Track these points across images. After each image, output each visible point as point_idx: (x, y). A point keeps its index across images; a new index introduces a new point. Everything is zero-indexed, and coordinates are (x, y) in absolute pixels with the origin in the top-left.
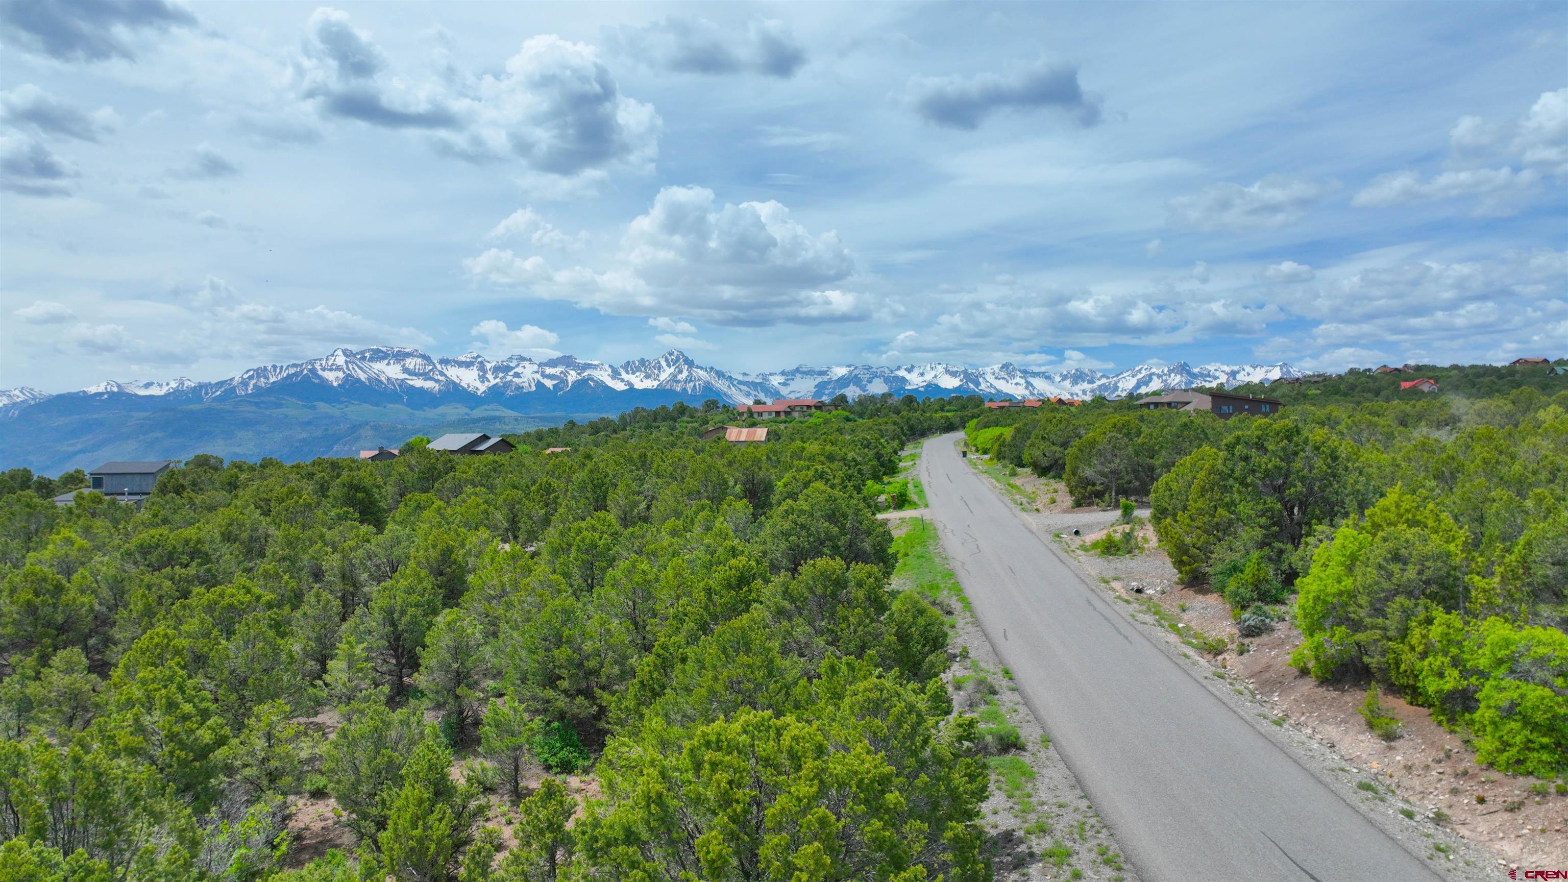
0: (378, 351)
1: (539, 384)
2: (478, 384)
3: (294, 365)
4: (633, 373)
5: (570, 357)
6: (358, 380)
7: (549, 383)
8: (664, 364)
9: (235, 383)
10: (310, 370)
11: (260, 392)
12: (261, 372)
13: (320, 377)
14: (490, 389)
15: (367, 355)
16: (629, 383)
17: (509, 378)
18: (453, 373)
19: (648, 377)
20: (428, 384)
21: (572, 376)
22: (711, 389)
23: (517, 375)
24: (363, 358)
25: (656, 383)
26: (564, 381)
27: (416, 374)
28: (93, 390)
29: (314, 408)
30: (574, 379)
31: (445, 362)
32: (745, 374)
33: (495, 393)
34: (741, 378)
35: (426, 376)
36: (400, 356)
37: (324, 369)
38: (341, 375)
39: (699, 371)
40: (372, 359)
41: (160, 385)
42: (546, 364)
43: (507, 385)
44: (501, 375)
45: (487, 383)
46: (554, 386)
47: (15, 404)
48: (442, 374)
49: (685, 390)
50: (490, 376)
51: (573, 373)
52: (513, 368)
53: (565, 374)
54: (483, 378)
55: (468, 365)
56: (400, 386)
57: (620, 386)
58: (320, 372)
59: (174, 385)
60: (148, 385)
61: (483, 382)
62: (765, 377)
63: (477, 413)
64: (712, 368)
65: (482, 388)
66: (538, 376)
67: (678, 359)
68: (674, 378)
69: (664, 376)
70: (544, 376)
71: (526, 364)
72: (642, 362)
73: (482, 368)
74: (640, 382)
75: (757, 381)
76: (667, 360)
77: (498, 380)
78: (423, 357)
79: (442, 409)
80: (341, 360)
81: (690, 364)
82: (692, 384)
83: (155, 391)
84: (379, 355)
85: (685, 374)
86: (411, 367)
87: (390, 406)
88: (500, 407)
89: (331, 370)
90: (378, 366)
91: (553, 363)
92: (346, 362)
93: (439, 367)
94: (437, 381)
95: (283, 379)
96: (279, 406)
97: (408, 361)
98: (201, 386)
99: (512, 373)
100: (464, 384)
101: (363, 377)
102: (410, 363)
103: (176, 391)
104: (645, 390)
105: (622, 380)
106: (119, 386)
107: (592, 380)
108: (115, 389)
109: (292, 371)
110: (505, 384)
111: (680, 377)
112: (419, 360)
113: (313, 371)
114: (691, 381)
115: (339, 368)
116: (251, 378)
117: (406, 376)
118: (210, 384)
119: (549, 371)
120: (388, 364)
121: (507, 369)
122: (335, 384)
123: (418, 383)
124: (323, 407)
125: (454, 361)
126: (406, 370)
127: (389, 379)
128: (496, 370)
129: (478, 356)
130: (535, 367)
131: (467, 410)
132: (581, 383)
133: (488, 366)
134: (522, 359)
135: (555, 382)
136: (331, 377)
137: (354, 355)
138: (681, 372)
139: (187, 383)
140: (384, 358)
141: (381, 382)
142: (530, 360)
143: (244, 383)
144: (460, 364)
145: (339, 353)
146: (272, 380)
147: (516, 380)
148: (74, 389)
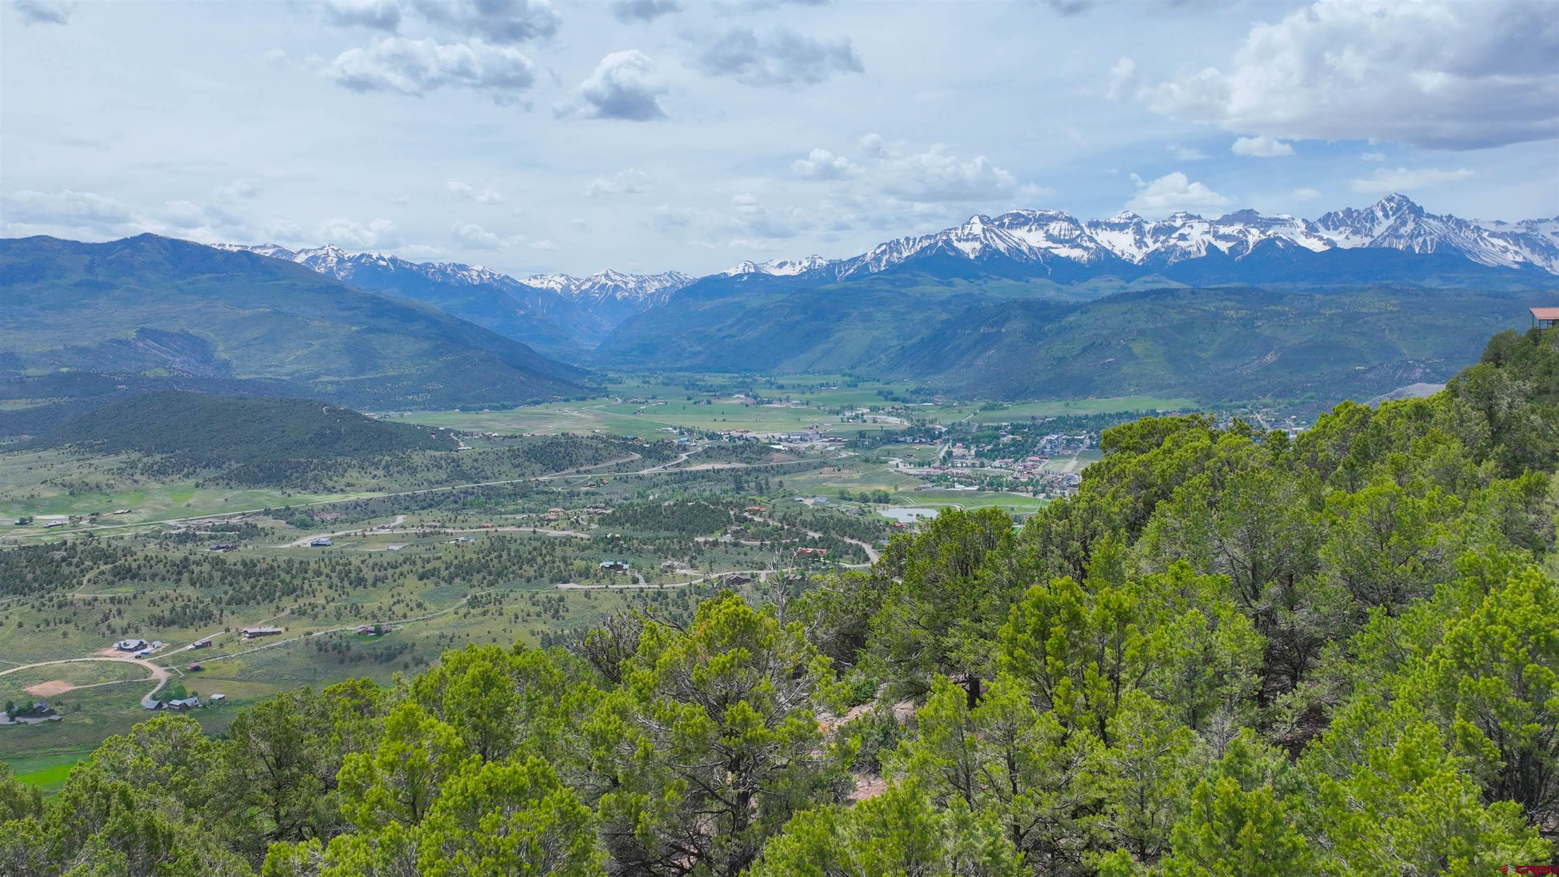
0: (1018, 215)
1: (1211, 248)
2: (1134, 250)
3: (928, 237)
4: (1335, 229)
5: (1251, 211)
6: (997, 251)
7: (1223, 246)
8: (1380, 214)
9: (867, 259)
10: (945, 242)
11: (893, 268)
12: (894, 246)
13: (955, 249)
14: (1148, 255)
15: (1006, 221)
16: (1329, 242)
17: (1172, 242)
18: (1104, 238)
19: (1356, 232)
20: (1076, 253)
21: (1254, 236)
22: (1449, 246)
23: (1183, 237)
24: (1002, 225)
25: (1367, 241)
26: (1243, 243)
27: (1061, 242)
28: (732, 272)
29: (950, 284)
30: (1256, 239)
31: (1094, 225)
32: (1499, 223)
33: (1155, 261)
34: (1493, 228)
35: (1073, 243)
36: (1042, 221)
37: (959, 240)
38: (978, 245)
39: (1431, 221)
40: (1011, 226)
41: (793, 264)
42: (1219, 222)
43: (1171, 250)
44: (1162, 238)
45: (1144, 249)
46: (1230, 249)
47: (665, 288)
48: (1091, 239)
49: (1410, 248)
50: (1148, 240)
51: (1254, 231)
52: (1177, 229)
53: (1244, 233)
54: (1140, 243)
55: (1121, 227)
56: (1043, 256)
57: (1316, 245)
58: (956, 244)
59: (806, 264)
60: (782, 265)
61: (1140, 248)
62: (1532, 225)
63: (1136, 286)
64: (1450, 217)
65: (1138, 256)
66: (1209, 238)
67: (1399, 208)
68: (1394, 232)
69: (1378, 231)
70: (1217, 237)
71: (1195, 223)
72: (1349, 212)
73: (1139, 230)
74: (1344, 240)
75: (1520, 231)
76: (1384, 209)
77: (1159, 245)
78: (1070, 220)
79: (1093, 282)
80: (977, 228)
81: (1418, 212)
82: (1420, 240)
83: (787, 271)
84: (1018, 220)
85: (1410, 226)
86: (1056, 233)
87: (1033, 280)
88: (1163, 278)
89: (967, 240)
90: (1019, 234)
91: (1228, 220)
92: (984, 230)
93: (1087, 231)
94: (1086, 249)
95: (917, 253)
96: (917, 283)
97: (1052, 225)
98: (833, 266)
99: (1176, 235)
100: (1117, 251)
101: (1002, 247)
102: (1055, 228)
103: (809, 270)
104: (1354, 250)
105: (1320, 238)
106: (755, 267)
107: (1281, 239)
108: (752, 270)
109: (926, 243)
110: (1167, 249)
111: (1402, 231)
112: (1065, 225)
113: (948, 242)
114: (1419, 235)
115: (975, 238)
116: (883, 253)
117: (1050, 244)
118: (841, 262)
119: (1223, 230)
120: (1030, 230)
121: (1171, 230)
122: (972, 256)
123: (1063, 251)
124: (961, 285)
125: (1106, 224)
126: (1049, 237)
127: (1030, 248)
128: (1156, 232)
129: (1135, 216)
130: (1206, 227)
131: (1122, 283)
132: (1268, 244)
133: (1147, 227)
134: (1190, 217)
135: (1231, 244)
136: (969, 248)
137: (992, 222)
138: (1404, 223)
139: (819, 261)
140: (1025, 224)
141: (1022, 252)
142: (1199, 217)
143: (877, 259)
144: (1112, 227)
145: (976, 220)
146: (905, 254)
147: (1182, 244)
148: (716, 273)
